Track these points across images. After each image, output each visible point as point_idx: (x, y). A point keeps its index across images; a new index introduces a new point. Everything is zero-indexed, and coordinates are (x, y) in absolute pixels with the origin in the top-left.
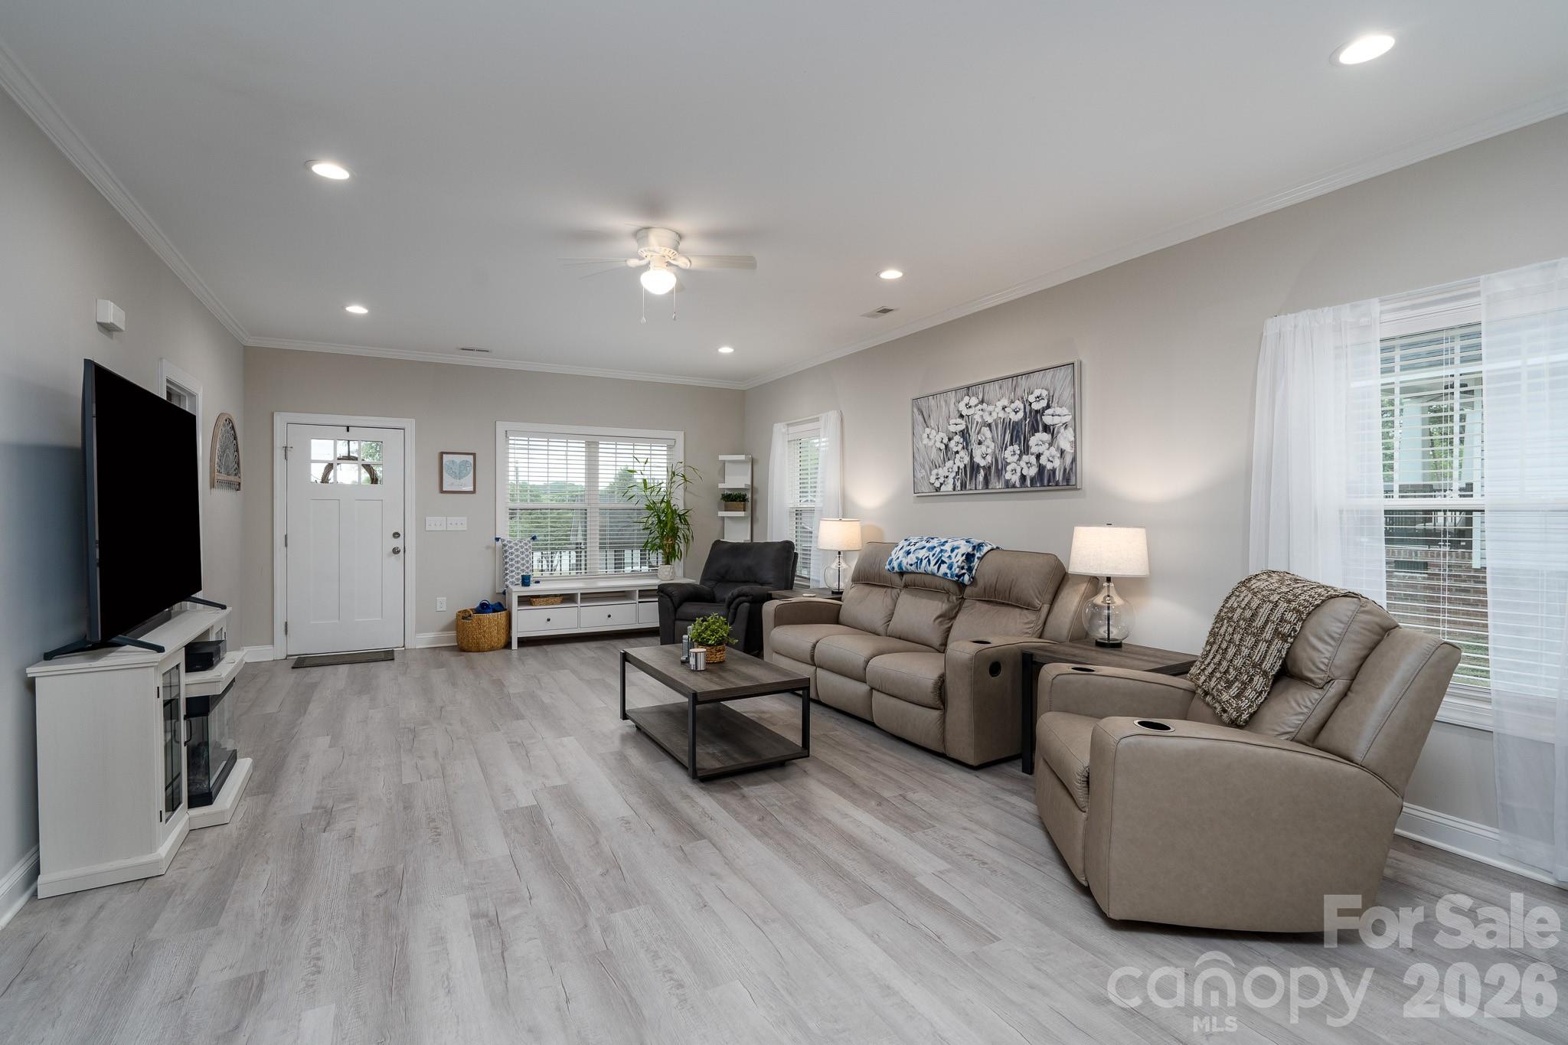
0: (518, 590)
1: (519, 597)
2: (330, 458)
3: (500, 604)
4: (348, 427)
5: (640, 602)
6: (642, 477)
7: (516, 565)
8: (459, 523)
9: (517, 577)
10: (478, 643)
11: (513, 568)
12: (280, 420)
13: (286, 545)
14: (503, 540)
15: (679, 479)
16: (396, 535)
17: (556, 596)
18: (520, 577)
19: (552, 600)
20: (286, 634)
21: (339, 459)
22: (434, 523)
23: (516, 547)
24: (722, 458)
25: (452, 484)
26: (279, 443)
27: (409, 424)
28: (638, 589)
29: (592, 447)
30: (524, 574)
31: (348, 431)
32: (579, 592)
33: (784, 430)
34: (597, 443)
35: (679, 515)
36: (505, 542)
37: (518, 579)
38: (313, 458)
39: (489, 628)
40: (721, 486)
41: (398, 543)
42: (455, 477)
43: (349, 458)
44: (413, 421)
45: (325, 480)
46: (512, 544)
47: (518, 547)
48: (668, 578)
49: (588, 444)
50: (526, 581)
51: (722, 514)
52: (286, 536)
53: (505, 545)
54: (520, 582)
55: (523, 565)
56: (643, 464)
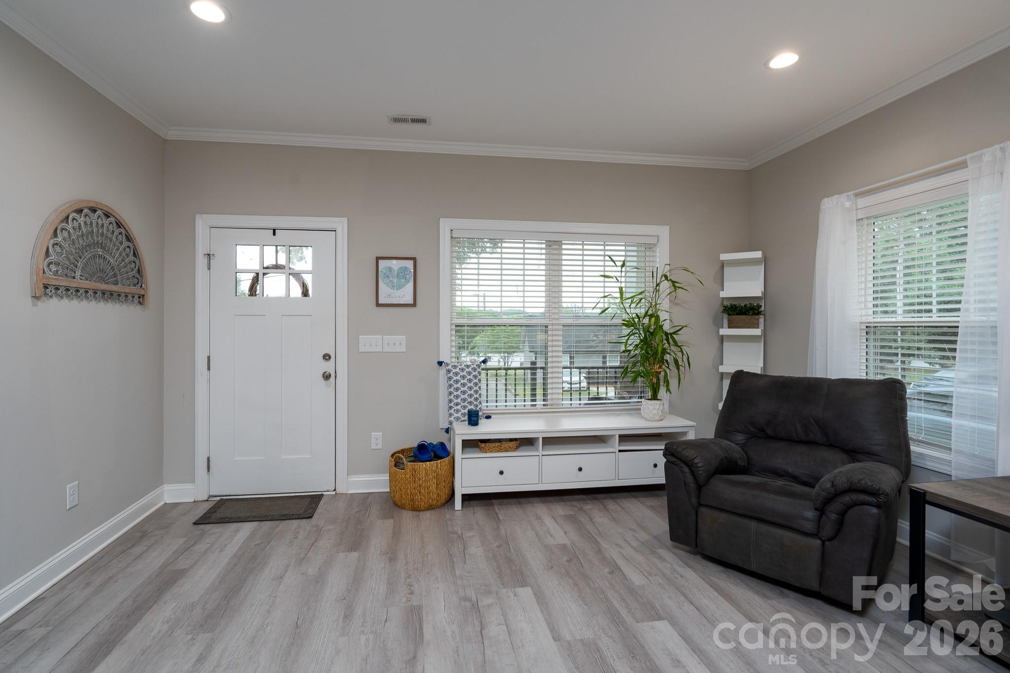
0: (463, 431)
1: (463, 441)
2: (256, 267)
3: (442, 445)
4: (274, 230)
5: (620, 451)
6: (619, 285)
7: (462, 397)
8: (397, 343)
9: (463, 411)
10: (412, 500)
11: (459, 400)
12: (202, 223)
13: (209, 369)
14: (447, 364)
15: (665, 285)
16: (327, 357)
17: (511, 440)
18: (466, 411)
19: (506, 445)
20: (209, 471)
21: (267, 268)
22: (370, 343)
23: (462, 374)
24: (724, 257)
25: (389, 296)
26: (201, 249)
27: (341, 224)
28: (617, 433)
29: (554, 246)
30: (472, 407)
31: (274, 234)
32: (541, 436)
33: (847, 204)
34: (559, 243)
35: (666, 334)
36: (450, 367)
37: (464, 415)
38: (239, 267)
39: (426, 481)
40: (723, 294)
41: (329, 367)
42: (393, 287)
43: (277, 267)
44: (345, 220)
45: (252, 291)
46: (457, 370)
47: (465, 373)
48: (657, 418)
49: (550, 244)
50: (473, 418)
51: (725, 331)
52: (209, 358)
53: (449, 371)
54: (466, 418)
55: (471, 396)
56: (619, 269)
